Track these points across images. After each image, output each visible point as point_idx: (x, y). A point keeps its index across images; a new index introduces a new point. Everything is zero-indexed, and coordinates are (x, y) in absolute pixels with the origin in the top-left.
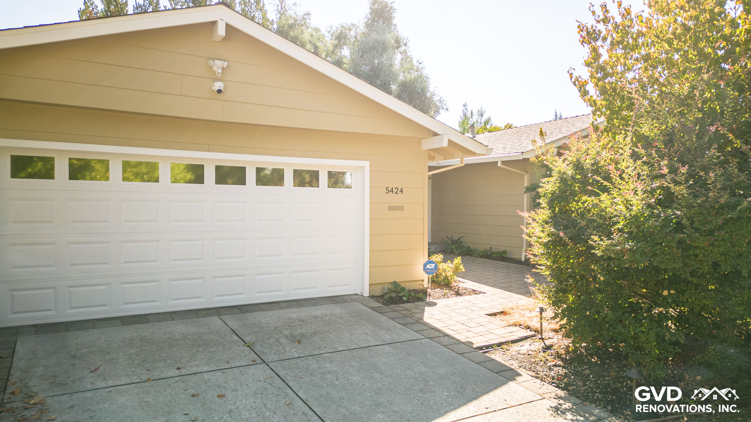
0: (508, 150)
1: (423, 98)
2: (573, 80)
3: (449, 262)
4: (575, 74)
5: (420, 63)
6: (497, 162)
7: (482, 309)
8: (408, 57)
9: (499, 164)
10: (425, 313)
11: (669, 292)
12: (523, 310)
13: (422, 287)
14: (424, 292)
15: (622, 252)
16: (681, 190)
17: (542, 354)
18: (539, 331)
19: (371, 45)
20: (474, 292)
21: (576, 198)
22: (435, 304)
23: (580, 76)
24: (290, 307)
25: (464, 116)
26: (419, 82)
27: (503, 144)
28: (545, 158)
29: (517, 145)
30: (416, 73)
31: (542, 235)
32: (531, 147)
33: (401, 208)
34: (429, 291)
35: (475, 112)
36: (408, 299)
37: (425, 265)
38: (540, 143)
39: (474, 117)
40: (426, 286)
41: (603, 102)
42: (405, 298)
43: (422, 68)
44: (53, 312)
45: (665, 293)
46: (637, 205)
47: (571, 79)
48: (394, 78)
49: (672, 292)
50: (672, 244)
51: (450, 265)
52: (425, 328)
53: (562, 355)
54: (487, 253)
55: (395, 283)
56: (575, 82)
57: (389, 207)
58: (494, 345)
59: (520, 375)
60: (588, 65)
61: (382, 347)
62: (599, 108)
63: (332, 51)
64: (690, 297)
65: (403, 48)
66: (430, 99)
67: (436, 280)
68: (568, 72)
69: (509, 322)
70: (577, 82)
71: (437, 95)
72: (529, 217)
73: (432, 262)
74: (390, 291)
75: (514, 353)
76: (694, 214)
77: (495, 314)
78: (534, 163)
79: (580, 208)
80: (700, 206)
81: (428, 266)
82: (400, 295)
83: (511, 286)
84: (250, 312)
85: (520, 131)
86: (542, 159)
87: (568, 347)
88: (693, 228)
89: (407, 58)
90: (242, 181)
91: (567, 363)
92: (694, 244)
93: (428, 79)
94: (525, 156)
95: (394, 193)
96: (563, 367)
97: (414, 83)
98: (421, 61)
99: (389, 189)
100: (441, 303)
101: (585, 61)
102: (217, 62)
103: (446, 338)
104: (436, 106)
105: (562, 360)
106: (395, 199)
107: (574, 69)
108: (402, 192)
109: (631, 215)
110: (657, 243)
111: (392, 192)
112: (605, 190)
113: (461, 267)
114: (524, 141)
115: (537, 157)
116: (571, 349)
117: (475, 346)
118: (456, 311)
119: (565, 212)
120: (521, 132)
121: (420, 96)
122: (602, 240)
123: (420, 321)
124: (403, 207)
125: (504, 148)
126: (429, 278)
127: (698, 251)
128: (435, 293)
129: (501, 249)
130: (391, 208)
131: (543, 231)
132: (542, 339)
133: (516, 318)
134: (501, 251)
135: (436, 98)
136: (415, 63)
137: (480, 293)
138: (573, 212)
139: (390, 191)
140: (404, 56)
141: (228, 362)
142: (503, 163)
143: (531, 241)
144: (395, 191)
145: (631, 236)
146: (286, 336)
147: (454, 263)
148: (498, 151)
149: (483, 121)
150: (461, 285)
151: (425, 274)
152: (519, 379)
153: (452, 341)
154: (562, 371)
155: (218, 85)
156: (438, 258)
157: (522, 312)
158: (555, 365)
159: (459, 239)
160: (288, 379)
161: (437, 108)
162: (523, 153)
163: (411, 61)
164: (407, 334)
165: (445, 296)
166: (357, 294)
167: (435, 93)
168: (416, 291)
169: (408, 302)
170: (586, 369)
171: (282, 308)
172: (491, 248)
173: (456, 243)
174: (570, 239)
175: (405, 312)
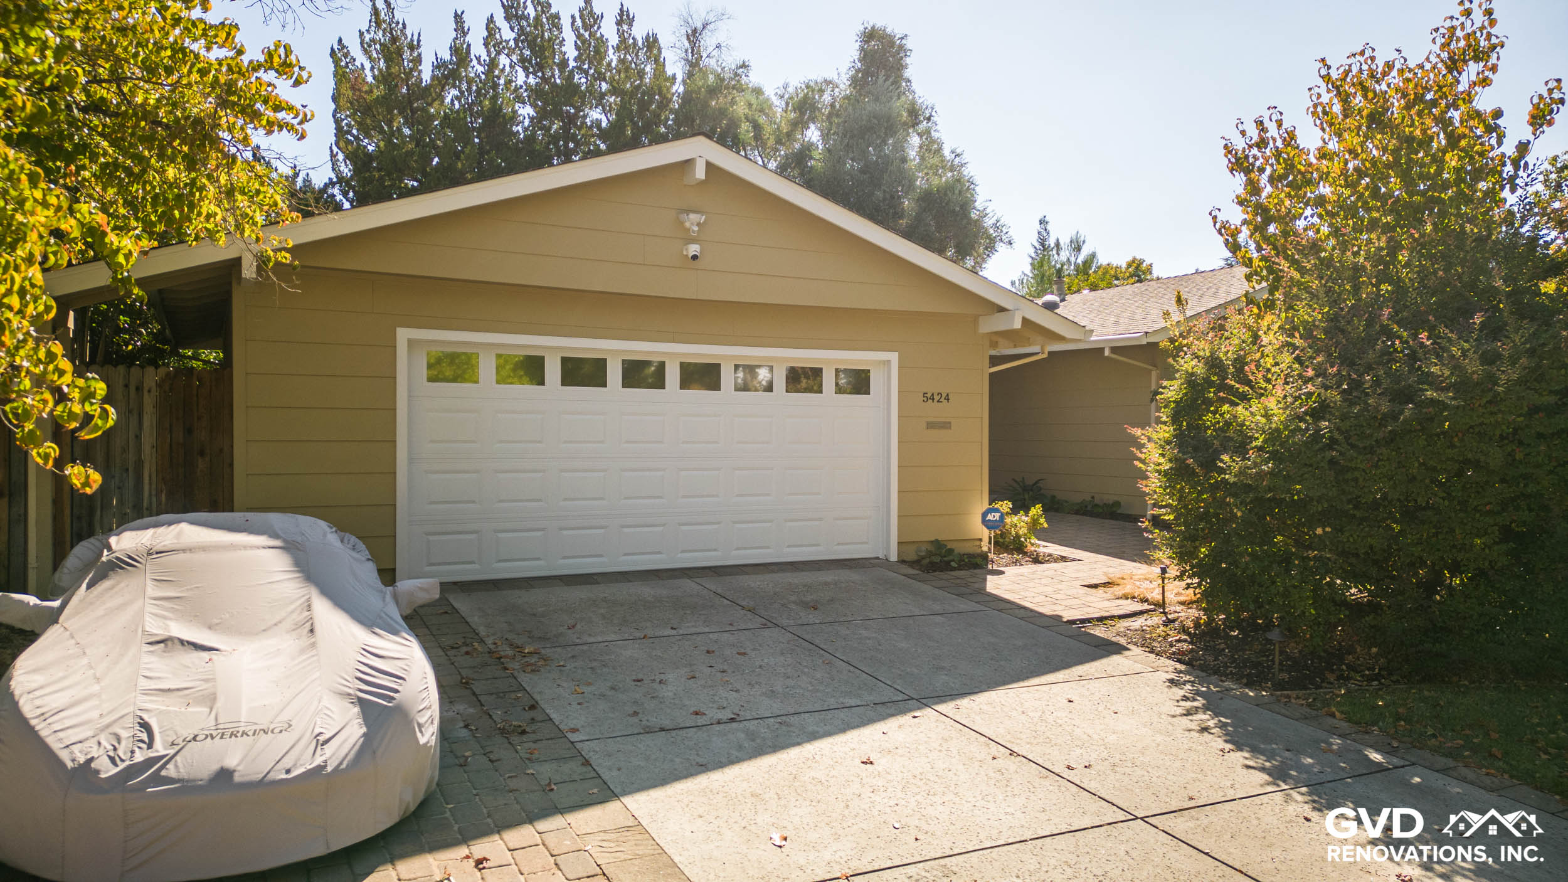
0: (1122, 327)
1: (965, 222)
2: (1218, 226)
3: (1022, 512)
4: (1221, 217)
5: (958, 155)
6: (1103, 349)
7: (1077, 579)
8: (933, 142)
9: (1107, 353)
10: (988, 583)
11: (1324, 530)
12: (1139, 580)
13: (979, 551)
14: (984, 557)
15: (1261, 475)
16: (1334, 396)
17: (1162, 628)
18: (1161, 605)
19: (864, 122)
20: (1064, 559)
21: (1212, 409)
22: (1002, 573)
23: (1227, 222)
24: (783, 571)
25: (1043, 245)
26: (957, 192)
27: (1115, 315)
28: (1185, 342)
29: (1138, 317)
30: (950, 174)
31: (1162, 460)
32: (1162, 324)
33: (946, 425)
34: (991, 556)
35: (1065, 241)
36: (960, 566)
37: (984, 515)
38: (1176, 316)
39: (1062, 253)
40: (985, 549)
41: (1261, 264)
42: (953, 564)
43: (962, 165)
44: (477, 566)
45: (1319, 531)
46: (1279, 416)
47: (1215, 226)
48: (908, 182)
49: (1328, 529)
50: (1322, 464)
51: (1024, 518)
52: (988, 599)
53: (1188, 628)
54: (1086, 507)
55: (936, 543)
56: (1220, 229)
57: (928, 423)
58: (1092, 619)
59: (1129, 649)
60: (1241, 202)
61: (931, 617)
62: (1256, 271)
63: (787, 132)
64: (1352, 536)
65: (923, 125)
66: (978, 223)
67: (1001, 540)
68: (1210, 214)
69: (1117, 593)
70: (1223, 231)
71: (990, 215)
72: (1143, 434)
73: (997, 510)
74: (930, 554)
75: (1122, 630)
76: (1351, 426)
77: (1095, 586)
78: (1167, 351)
79: (1218, 422)
80: (1357, 416)
81: (990, 517)
82: (945, 559)
83: (1124, 552)
84: (730, 575)
85: (1146, 290)
86: (1181, 343)
87: (1199, 618)
88: (1349, 444)
89: (931, 147)
90: (715, 385)
91: (1194, 638)
92: (1350, 465)
93: (972, 186)
94: (1151, 339)
95: (935, 401)
96: (1189, 643)
97: (946, 194)
98: (958, 151)
99: (929, 395)
100: (1011, 571)
101: (1237, 197)
102: (692, 216)
103: (1022, 611)
104: (989, 237)
105: (1189, 634)
106: (936, 411)
107: (1219, 210)
108: (948, 399)
109: (1270, 428)
110: (1306, 465)
111: (933, 399)
112: (1244, 398)
113: (1042, 520)
114: (1152, 312)
115: (1172, 340)
116: (1202, 621)
117: (1065, 620)
118: (1036, 581)
119: (1197, 428)
120: (1148, 293)
121: (959, 218)
122: (1234, 461)
123: (982, 591)
124: (950, 423)
125: (1116, 324)
126: (990, 538)
127: (1356, 474)
128: (999, 560)
129: (1111, 499)
130: (931, 425)
131: (1163, 455)
132: (1164, 613)
133: (1128, 589)
134: (1111, 502)
135: (988, 222)
136: (946, 152)
137: (1073, 560)
138: (1209, 428)
139: (929, 398)
140: (927, 139)
141: (731, 624)
142: (1114, 350)
143: (1147, 471)
144: (936, 398)
145: (1274, 456)
146: (794, 602)
147: (1031, 514)
148: (1105, 330)
149: (1080, 261)
150: (1041, 550)
151: (985, 529)
152: (1127, 653)
153: (1031, 614)
154: (1185, 647)
155: (694, 249)
156: (1005, 506)
157: (1138, 583)
158: (1179, 641)
159: (1036, 483)
160: (817, 642)
161: (991, 239)
162: (1147, 333)
163: (939, 151)
164: (964, 605)
165: (1016, 563)
166: (878, 558)
167: (987, 211)
168: (971, 556)
169: (959, 568)
170: (1220, 644)
171: (773, 572)
172: (1093, 497)
173: (1032, 490)
174: (1201, 465)
175: (958, 581)
